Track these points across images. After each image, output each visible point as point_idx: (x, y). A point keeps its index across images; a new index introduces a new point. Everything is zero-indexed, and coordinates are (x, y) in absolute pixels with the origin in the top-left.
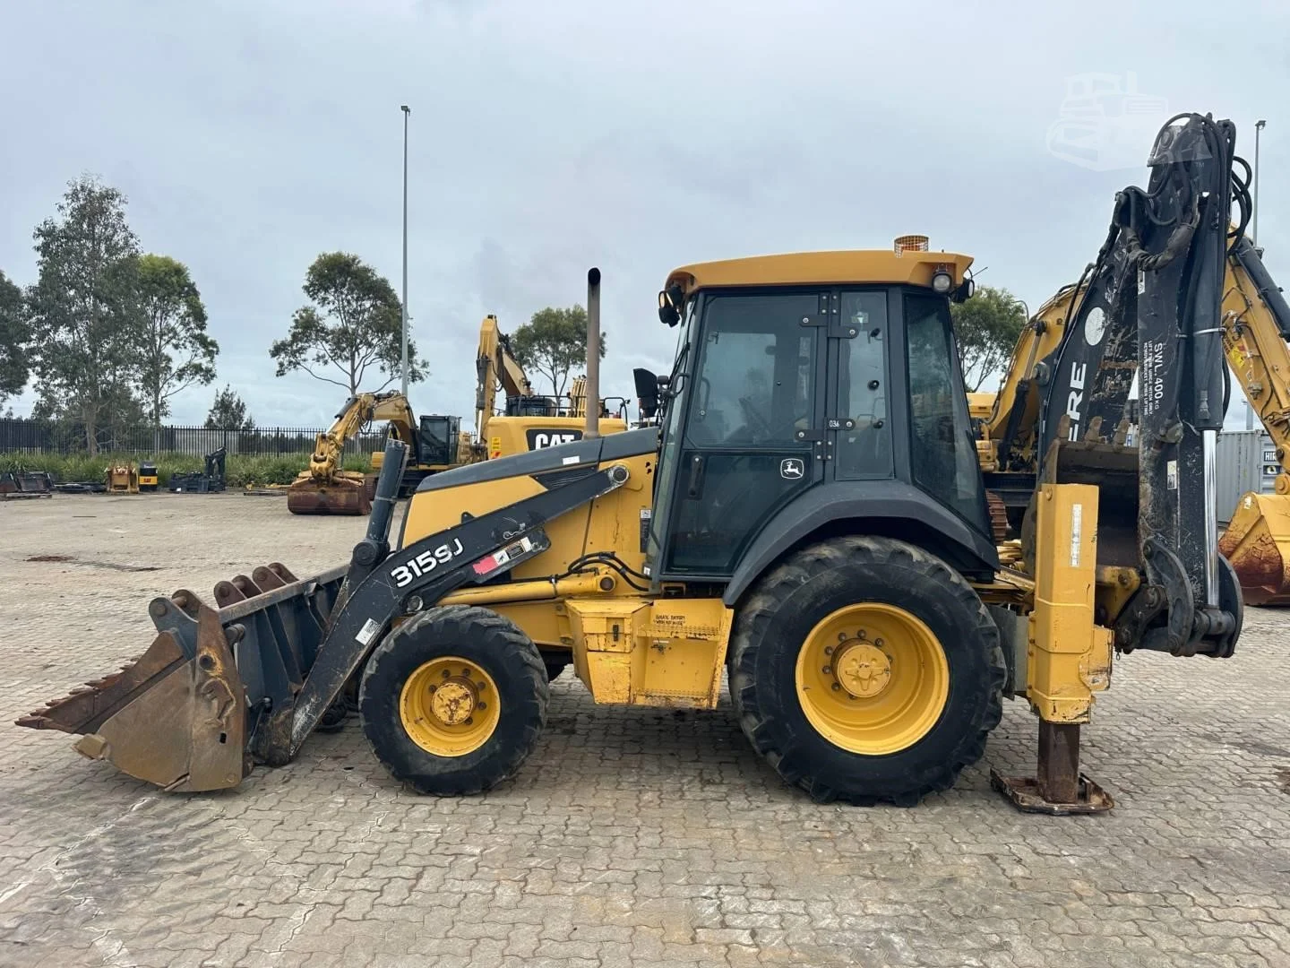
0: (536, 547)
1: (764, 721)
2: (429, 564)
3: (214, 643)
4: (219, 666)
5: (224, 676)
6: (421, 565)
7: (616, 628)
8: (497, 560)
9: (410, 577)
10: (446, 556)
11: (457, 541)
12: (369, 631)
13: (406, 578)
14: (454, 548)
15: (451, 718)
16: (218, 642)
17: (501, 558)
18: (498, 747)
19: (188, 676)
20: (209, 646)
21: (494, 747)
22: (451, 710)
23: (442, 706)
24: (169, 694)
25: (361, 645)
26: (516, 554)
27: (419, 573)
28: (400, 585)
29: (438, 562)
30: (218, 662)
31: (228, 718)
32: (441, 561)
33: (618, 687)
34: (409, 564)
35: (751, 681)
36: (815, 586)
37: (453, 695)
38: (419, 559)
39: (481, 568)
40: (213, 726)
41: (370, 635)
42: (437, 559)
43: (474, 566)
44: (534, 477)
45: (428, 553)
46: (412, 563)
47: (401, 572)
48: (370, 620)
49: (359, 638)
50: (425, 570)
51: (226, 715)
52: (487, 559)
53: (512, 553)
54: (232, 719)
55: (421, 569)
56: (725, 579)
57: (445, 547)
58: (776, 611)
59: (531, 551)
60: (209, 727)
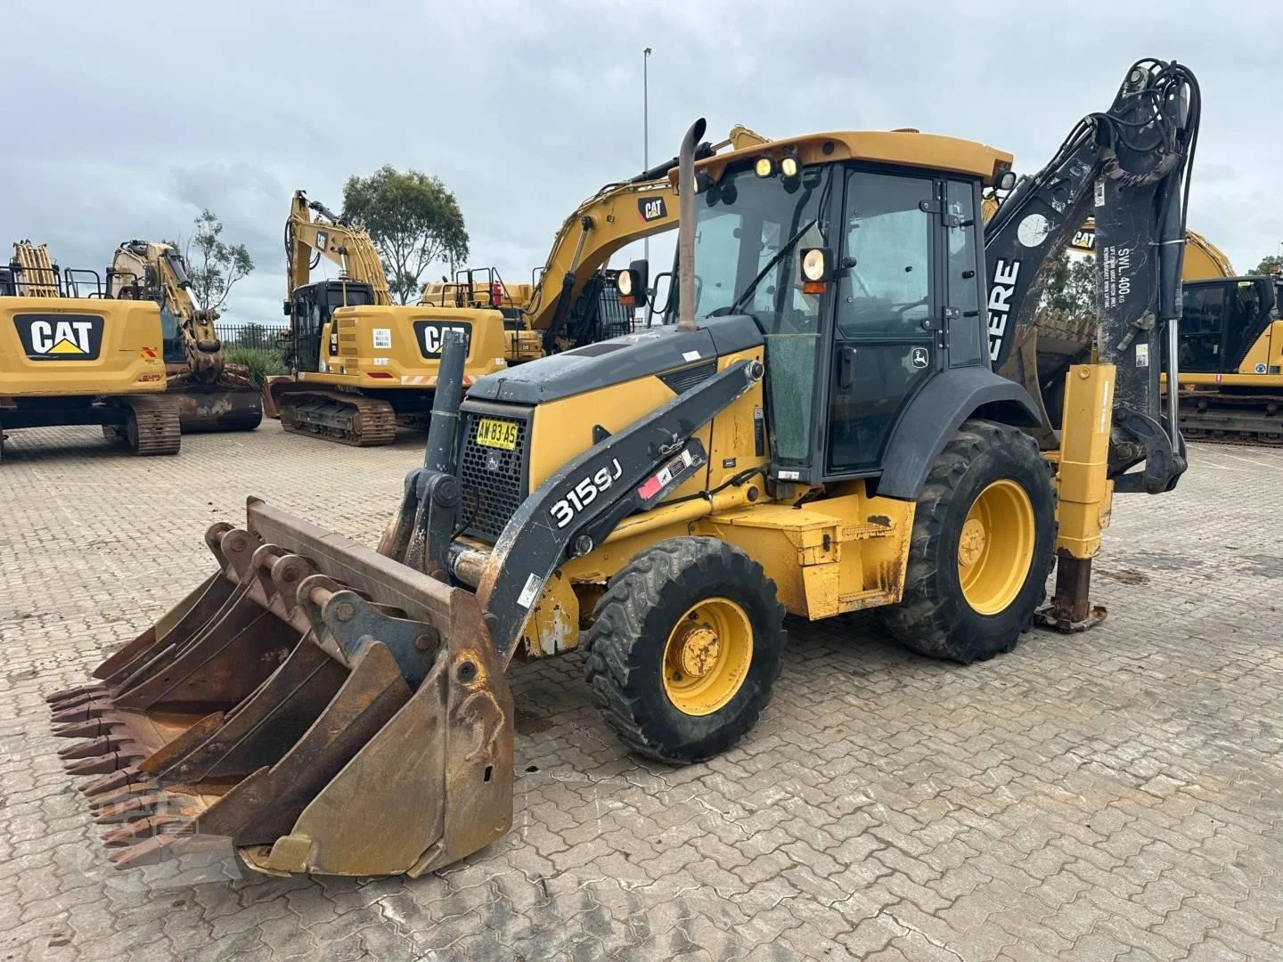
0: (697, 460)
1: (941, 603)
2: (589, 494)
3: (474, 642)
4: (481, 673)
5: (489, 686)
6: (581, 496)
7: (826, 538)
8: (661, 480)
9: (571, 512)
10: (606, 481)
11: (615, 461)
12: (531, 589)
13: (566, 515)
14: (613, 471)
15: (701, 670)
16: (481, 639)
17: (664, 475)
18: (757, 689)
19: (434, 701)
20: (467, 648)
21: (753, 689)
22: (701, 661)
23: (693, 658)
24: (407, 735)
25: (524, 610)
26: (679, 470)
27: (579, 507)
28: (561, 524)
29: (598, 491)
30: (480, 667)
31: (495, 743)
32: (601, 489)
33: (829, 599)
34: (569, 496)
35: (931, 568)
36: (975, 470)
37: (703, 643)
38: (578, 489)
39: (646, 492)
40: (476, 761)
41: (533, 594)
42: (597, 486)
43: (640, 490)
44: (661, 378)
45: (588, 480)
46: (571, 496)
47: (562, 508)
48: (532, 575)
49: (520, 601)
50: (586, 502)
51: (492, 739)
52: (651, 480)
53: (674, 470)
54: (500, 743)
55: (581, 501)
56: (877, 474)
57: (604, 471)
58: (951, 498)
59: (691, 466)
60: (470, 764)
